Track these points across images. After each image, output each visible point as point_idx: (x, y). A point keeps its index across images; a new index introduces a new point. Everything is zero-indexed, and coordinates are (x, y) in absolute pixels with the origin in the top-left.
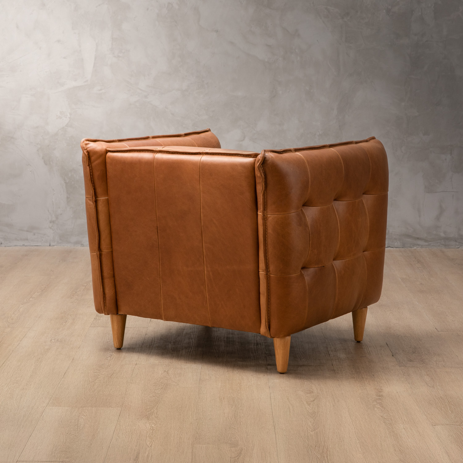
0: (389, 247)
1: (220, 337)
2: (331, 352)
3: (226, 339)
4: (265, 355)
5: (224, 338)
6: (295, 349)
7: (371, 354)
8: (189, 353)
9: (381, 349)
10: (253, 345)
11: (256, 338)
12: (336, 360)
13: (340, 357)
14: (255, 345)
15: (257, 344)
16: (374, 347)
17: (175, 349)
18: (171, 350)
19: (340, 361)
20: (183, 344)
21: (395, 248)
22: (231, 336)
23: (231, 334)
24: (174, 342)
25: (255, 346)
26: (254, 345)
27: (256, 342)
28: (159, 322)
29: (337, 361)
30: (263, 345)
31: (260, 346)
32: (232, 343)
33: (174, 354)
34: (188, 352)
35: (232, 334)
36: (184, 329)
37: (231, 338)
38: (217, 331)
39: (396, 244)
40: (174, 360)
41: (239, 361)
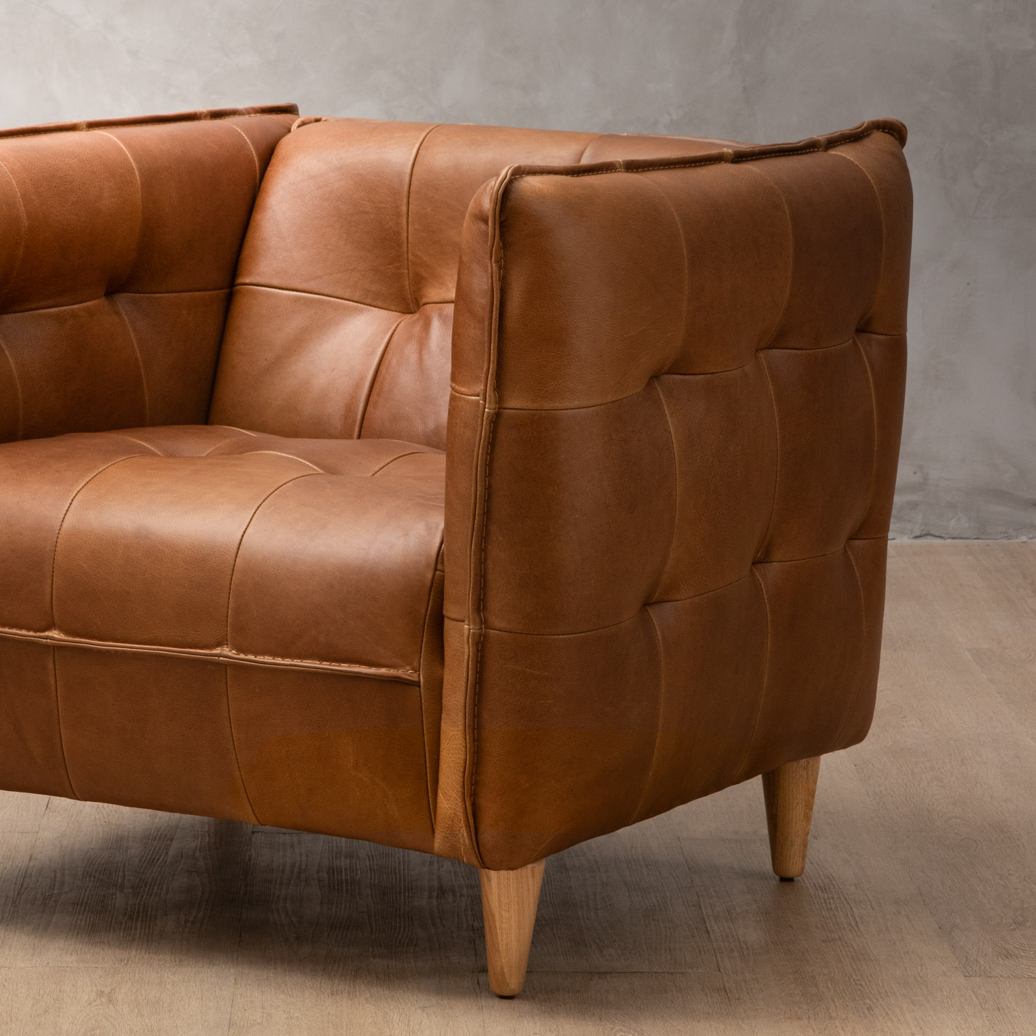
0: (928, 534)
1: (303, 867)
2: (713, 923)
3: (325, 875)
4: (471, 933)
5: (318, 872)
6: (580, 913)
7: (862, 928)
8: (189, 924)
9: (899, 913)
10: (426, 893)
11: (436, 867)
12: (732, 951)
13: (745, 943)
14: (435, 894)
15: (442, 891)
16: (871, 903)
17: (138, 912)
18: (125, 914)
19: (749, 954)
20: (167, 894)
21: (949, 541)
22: (344, 863)
23: (346, 857)
24: (133, 887)
25: (434, 901)
26: (430, 897)
27: (436, 884)
28: (81, 811)
29: (736, 954)
30: (461, 895)
31: (451, 900)
32: (347, 891)
33: (136, 928)
34: (186, 921)
35: (350, 856)
36: (172, 840)
37: (346, 870)
38: (292, 846)
39: (953, 523)
40: (134, 953)
41: (374, 956)
